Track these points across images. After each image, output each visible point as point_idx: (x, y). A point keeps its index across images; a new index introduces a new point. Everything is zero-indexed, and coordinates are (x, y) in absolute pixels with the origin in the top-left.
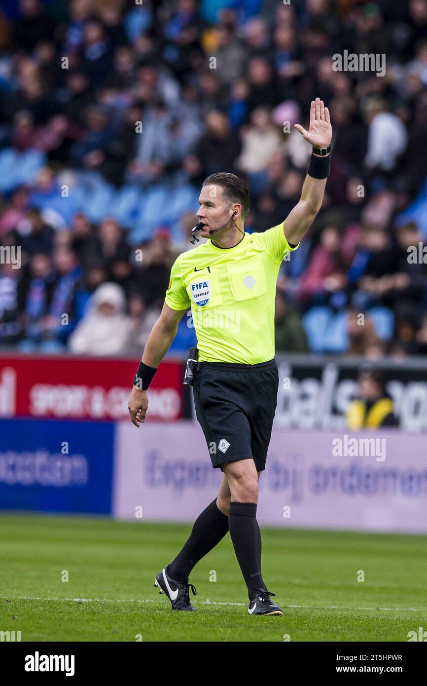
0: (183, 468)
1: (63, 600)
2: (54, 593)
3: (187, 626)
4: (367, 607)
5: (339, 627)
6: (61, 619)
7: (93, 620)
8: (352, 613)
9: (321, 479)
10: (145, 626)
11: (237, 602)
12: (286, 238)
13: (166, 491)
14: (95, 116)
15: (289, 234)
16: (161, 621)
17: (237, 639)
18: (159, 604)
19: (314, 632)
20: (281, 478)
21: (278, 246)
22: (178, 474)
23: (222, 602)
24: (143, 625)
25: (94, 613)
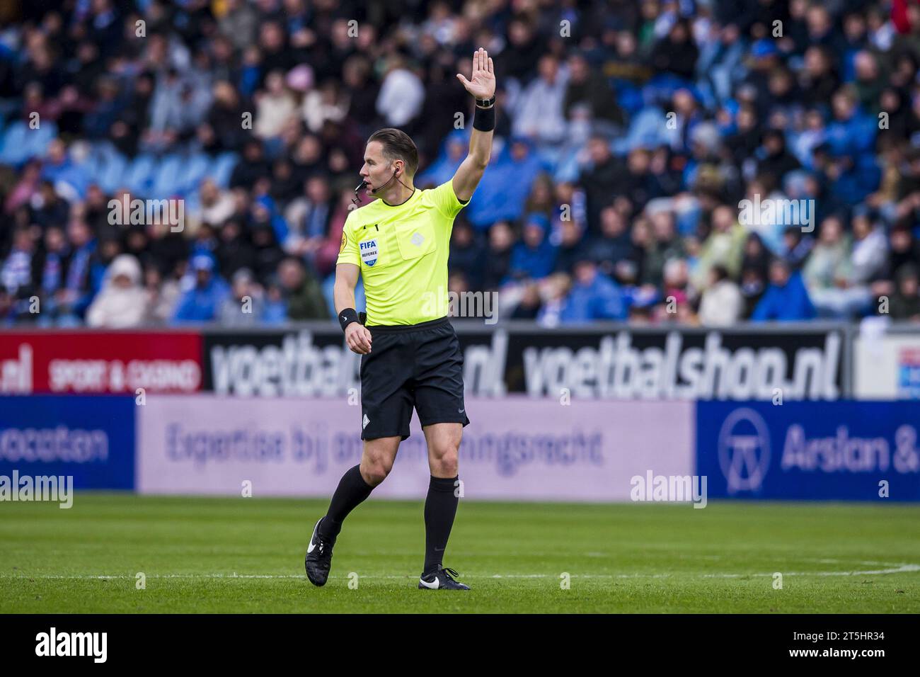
0: (204, 440)
1: (87, 578)
2: (78, 572)
3: (214, 600)
4: (396, 576)
5: (369, 596)
6: (86, 597)
7: (118, 597)
8: (381, 581)
9: (345, 447)
10: (172, 602)
11: (264, 575)
12: (455, 193)
13: (188, 464)
14: (106, 86)
15: (458, 190)
16: (188, 596)
17: (265, 611)
18: (186, 579)
19: (343, 603)
20: (305, 448)
21: (448, 203)
22: (200, 447)
23: (249, 575)
24: (170, 600)
25: (119, 590)
